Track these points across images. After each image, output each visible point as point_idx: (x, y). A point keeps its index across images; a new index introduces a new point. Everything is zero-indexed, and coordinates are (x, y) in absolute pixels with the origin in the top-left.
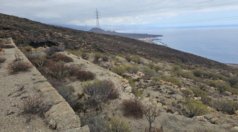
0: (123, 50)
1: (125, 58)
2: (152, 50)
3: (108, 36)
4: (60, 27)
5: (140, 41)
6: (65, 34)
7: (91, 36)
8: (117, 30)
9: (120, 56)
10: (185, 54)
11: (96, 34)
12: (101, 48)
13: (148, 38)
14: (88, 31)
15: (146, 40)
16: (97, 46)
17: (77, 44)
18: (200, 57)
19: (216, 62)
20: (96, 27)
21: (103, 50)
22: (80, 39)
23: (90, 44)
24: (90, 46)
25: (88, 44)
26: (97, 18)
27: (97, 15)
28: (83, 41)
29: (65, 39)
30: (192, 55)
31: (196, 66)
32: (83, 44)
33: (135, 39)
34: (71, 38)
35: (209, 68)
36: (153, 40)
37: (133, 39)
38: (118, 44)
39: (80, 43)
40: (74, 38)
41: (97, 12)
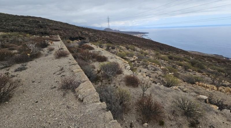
0: (124, 42)
1: (125, 47)
2: (142, 42)
3: (115, 33)
4: (87, 28)
5: (134, 36)
6: (89, 32)
7: (105, 34)
8: (120, 29)
9: (122, 46)
10: (163, 45)
11: (108, 32)
12: (110, 41)
13: (140, 35)
14: (103, 30)
15: (138, 35)
16: (108, 39)
17: (97, 38)
18: (171, 46)
19: (181, 50)
20: (107, 28)
21: (112, 42)
22: (98, 35)
23: (104, 38)
24: (104, 39)
25: (103, 38)
26: (108, 22)
27: (108, 20)
28: (100, 36)
29: (89, 35)
30: (167, 45)
31: (169, 53)
32: (100, 38)
33: (131, 35)
34: (93, 35)
35: (178, 53)
36: (142, 36)
38: (121, 38)
39: (98, 38)
40: (95, 35)
41: (108, 18)
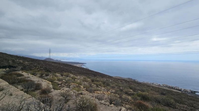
0: (64, 71)
2: (80, 70)
3: (55, 63)
4: (23, 57)
5: (75, 66)
6: (25, 61)
7: (44, 63)
8: (62, 60)
10: (96, 72)
11: (48, 62)
12: (49, 70)
13: (79, 65)
14: (43, 60)
15: (78, 65)
16: (47, 68)
17: (33, 68)
18: (102, 74)
19: (109, 76)
20: (48, 58)
21: (51, 71)
22: (35, 64)
23: (42, 67)
24: (42, 68)
25: (41, 67)
26: (50, 53)
27: (50, 51)
28: (38, 65)
29: (25, 64)
30: (99, 73)
31: (97, 78)
32: (38, 67)
33: (72, 65)
34: (29, 64)
35: (103, 78)
36: (81, 66)
37: (70, 65)
38: (61, 67)
39: (35, 67)
40: (32, 64)
41: (50, 50)
